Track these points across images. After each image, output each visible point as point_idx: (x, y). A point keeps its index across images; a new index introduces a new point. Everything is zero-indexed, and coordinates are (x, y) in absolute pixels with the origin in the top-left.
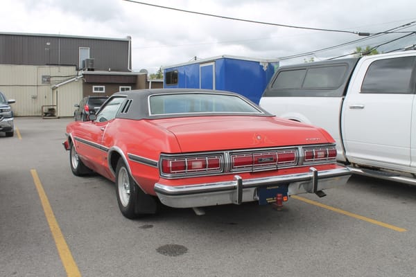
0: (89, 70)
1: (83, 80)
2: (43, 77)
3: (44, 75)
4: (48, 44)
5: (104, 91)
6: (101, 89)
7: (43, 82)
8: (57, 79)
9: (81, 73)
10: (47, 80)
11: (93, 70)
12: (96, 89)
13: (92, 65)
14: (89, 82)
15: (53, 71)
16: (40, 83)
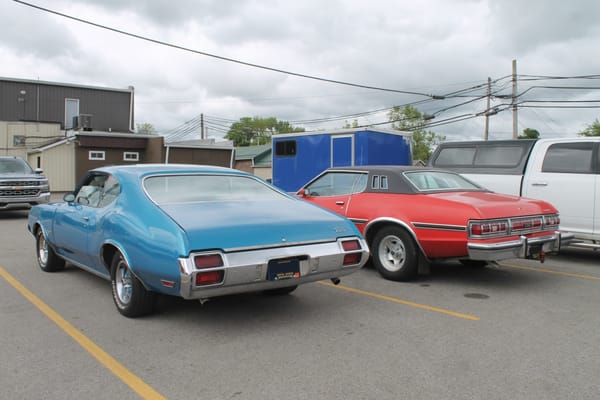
0: (85, 130)
1: (77, 144)
2: (16, 137)
3: (16, 134)
4: (23, 92)
5: (103, 159)
6: (100, 156)
7: (16, 144)
8: (35, 140)
9: (72, 133)
10: (21, 141)
11: (90, 130)
12: (93, 155)
13: (89, 124)
14: (83, 146)
15: (30, 129)
16: (11, 146)
